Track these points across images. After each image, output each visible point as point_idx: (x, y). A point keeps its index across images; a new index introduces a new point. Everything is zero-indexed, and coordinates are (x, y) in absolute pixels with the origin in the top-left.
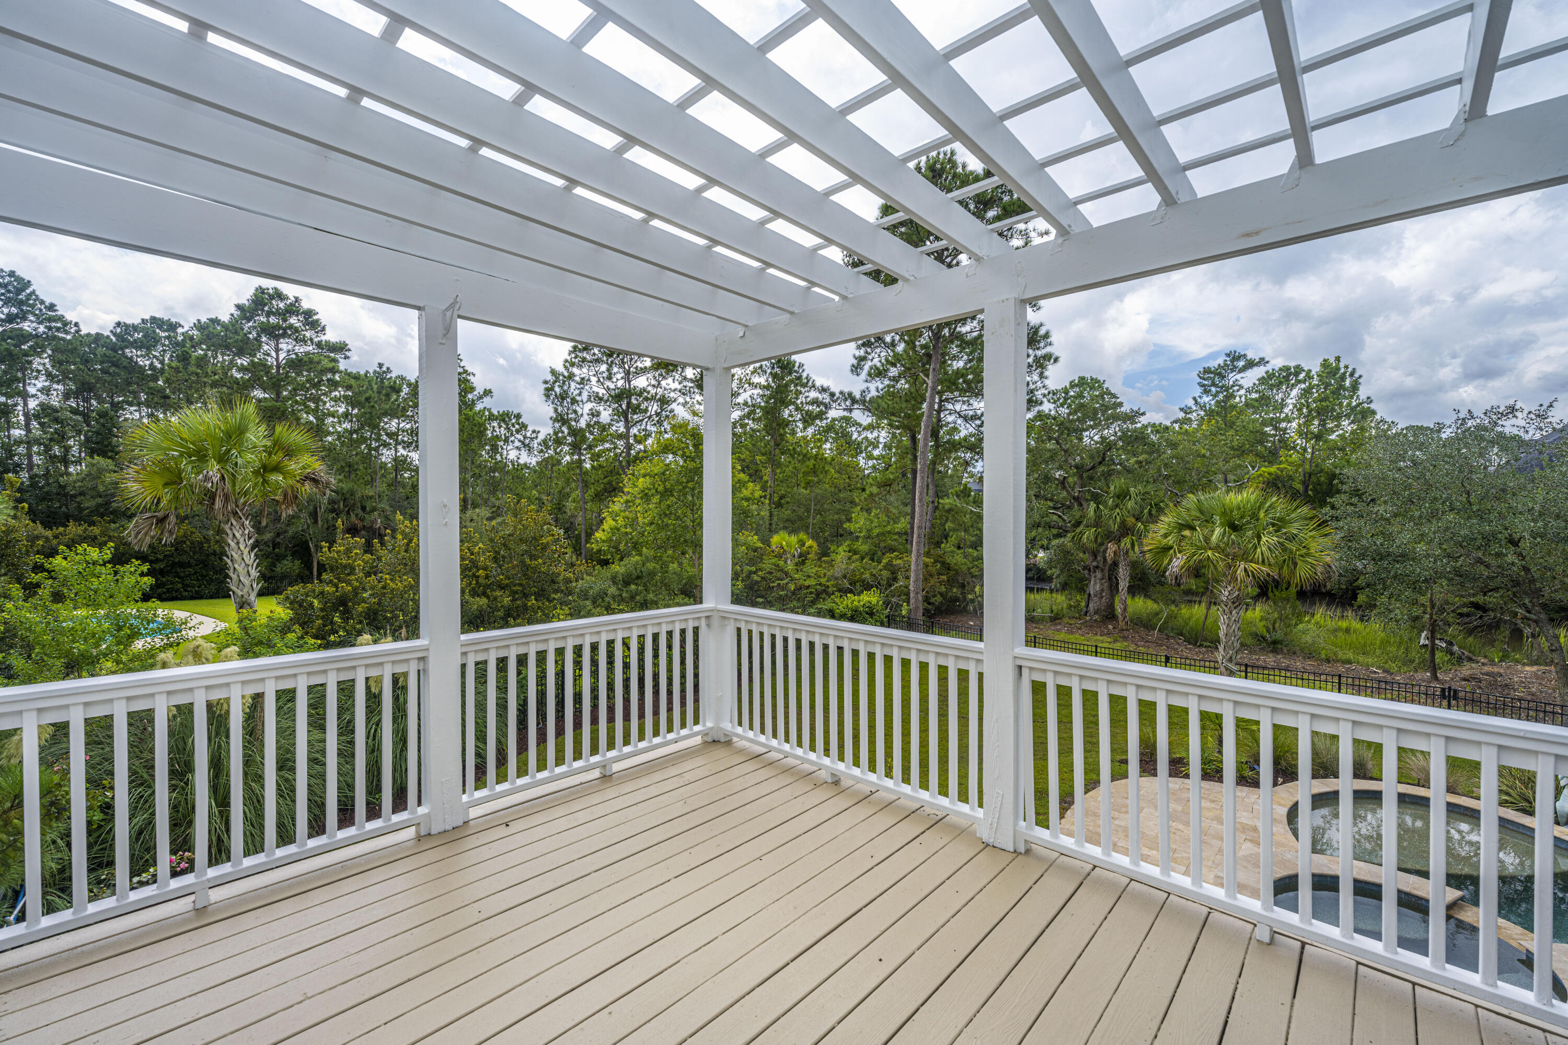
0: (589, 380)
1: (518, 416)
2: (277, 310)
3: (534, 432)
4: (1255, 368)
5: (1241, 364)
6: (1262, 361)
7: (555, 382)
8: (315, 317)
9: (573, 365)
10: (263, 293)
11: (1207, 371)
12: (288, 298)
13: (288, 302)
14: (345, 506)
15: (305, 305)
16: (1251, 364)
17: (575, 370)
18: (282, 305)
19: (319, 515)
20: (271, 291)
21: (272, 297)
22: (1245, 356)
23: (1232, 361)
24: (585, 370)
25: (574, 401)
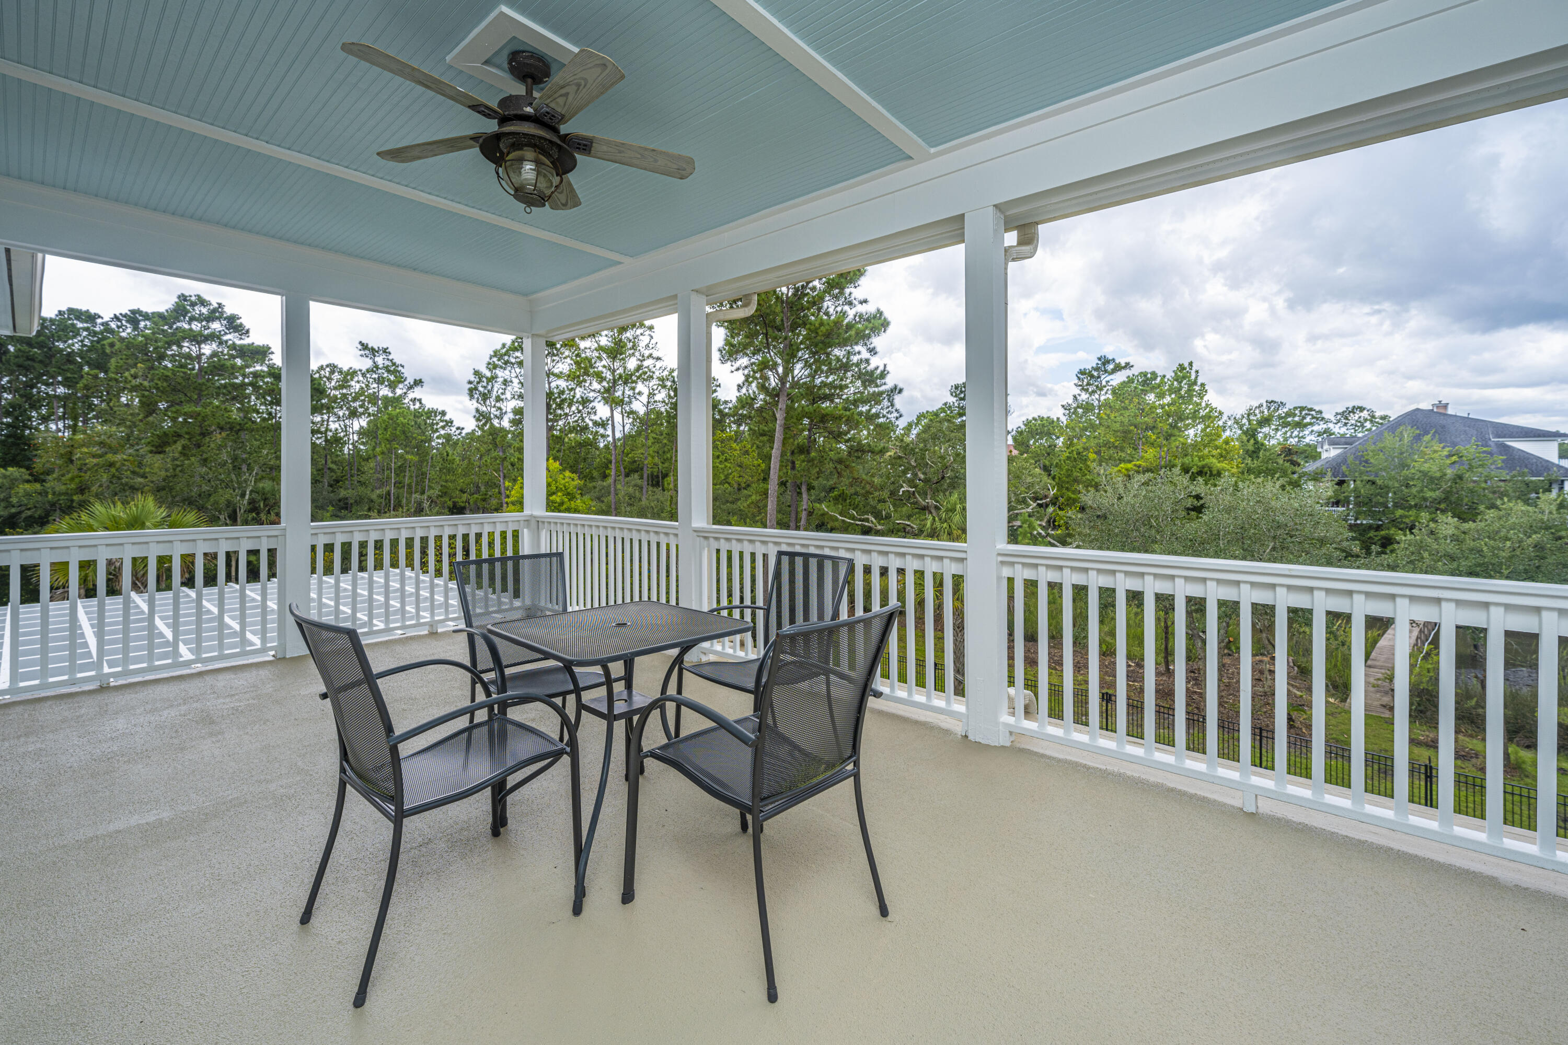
0: (511, 382)
1: (443, 413)
2: (200, 315)
3: (458, 428)
4: (1123, 371)
5: (1110, 367)
6: (1128, 366)
7: (478, 383)
8: (239, 321)
9: (495, 367)
10: (185, 300)
11: (1082, 372)
12: (210, 304)
13: (212, 307)
14: (265, 506)
15: (229, 310)
16: (1118, 368)
17: (499, 372)
18: (204, 310)
19: (239, 515)
20: (193, 299)
21: (193, 304)
22: (1113, 360)
23: (1104, 364)
24: (507, 372)
25: (498, 399)
